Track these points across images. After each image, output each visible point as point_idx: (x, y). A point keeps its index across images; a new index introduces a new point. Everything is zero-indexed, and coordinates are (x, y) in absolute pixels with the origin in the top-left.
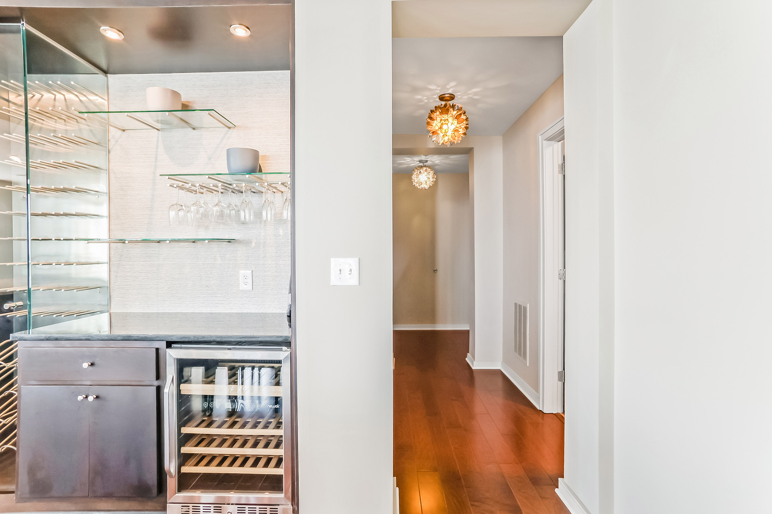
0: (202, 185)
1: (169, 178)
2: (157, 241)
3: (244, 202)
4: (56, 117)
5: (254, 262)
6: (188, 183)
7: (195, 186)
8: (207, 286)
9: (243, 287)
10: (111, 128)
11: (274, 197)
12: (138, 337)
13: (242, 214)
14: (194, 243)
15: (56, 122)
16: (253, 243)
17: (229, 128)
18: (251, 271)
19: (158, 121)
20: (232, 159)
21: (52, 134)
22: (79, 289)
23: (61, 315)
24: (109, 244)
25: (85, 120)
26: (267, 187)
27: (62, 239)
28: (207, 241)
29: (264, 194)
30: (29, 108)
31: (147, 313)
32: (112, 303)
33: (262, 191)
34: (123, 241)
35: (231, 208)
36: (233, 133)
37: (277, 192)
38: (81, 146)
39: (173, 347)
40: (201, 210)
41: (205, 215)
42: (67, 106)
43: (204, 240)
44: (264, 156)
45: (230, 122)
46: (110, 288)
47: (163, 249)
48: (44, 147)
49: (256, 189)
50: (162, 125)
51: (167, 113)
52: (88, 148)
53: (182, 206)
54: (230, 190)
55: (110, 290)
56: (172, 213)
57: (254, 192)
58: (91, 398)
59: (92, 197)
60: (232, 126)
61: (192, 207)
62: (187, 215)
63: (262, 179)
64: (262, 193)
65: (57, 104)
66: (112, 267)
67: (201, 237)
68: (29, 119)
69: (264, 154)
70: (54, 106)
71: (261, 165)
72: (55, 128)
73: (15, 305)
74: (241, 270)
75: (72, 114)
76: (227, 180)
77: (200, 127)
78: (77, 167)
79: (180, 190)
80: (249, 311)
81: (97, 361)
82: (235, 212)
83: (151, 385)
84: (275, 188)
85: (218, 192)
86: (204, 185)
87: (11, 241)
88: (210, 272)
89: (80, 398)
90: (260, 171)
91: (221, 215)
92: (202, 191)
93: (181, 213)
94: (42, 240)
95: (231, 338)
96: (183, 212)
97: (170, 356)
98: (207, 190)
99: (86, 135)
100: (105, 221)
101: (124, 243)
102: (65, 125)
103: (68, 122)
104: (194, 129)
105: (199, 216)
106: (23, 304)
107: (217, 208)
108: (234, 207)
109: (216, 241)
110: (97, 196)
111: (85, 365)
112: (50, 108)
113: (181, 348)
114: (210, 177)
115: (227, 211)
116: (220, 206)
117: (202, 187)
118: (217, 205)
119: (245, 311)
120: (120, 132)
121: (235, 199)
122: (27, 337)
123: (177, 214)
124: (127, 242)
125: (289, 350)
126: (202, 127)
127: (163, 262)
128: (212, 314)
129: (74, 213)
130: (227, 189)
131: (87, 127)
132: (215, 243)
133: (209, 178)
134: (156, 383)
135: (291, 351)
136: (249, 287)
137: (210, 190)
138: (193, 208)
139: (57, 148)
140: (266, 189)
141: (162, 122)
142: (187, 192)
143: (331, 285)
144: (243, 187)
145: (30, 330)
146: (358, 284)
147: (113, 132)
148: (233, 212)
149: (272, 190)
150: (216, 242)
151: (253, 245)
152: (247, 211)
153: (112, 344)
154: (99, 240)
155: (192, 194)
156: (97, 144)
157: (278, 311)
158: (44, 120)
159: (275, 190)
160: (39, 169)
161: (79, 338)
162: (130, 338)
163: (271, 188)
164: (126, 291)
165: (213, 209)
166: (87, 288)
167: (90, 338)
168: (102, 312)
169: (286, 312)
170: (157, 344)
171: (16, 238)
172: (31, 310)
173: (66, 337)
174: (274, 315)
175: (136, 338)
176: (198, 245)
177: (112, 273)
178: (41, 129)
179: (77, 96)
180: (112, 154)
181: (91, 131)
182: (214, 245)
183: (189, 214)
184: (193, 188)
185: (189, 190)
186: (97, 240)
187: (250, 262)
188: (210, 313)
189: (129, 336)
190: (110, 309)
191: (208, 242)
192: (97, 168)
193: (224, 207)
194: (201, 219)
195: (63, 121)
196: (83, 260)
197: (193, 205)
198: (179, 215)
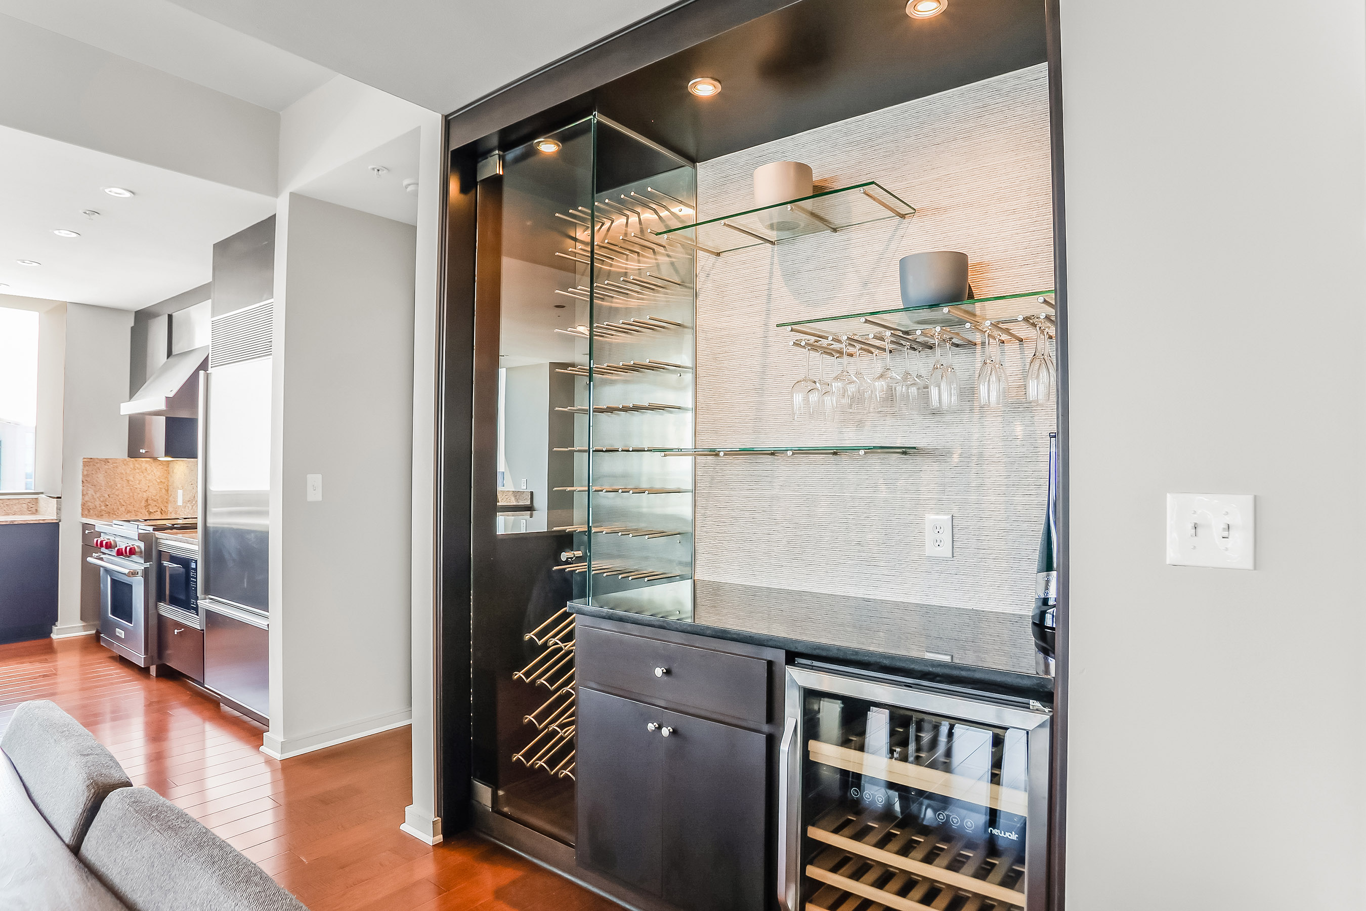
0: (852, 337)
1: (792, 330)
2: (770, 452)
3: (938, 366)
4: (628, 250)
5: (956, 497)
6: (827, 338)
7: (839, 341)
8: (859, 544)
9: (930, 550)
10: (700, 254)
11: (1003, 352)
12: (739, 634)
13: (934, 392)
14: (835, 456)
15: (627, 260)
16: (955, 456)
17: (903, 216)
18: (950, 517)
19: (772, 227)
20: (910, 279)
21: (622, 279)
22: (653, 534)
23: (629, 577)
24: (695, 458)
25: (664, 247)
26: (988, 332)
27: (631, 450)
28: (862, 452)
29: (979, 347)
30: (595, 244)
31: (751, 587)
32: (697, 562)
33: (974, 341)
34: (714, 453)
35: (909, 382)
36: (912, 226)
37: (1009, 341)
38: (658, 292)
39: (798, 663)
40: (852, 389)
41: (858, 399)
42: (642, 231)
43: (857, 449)
44: (979, 264)
45: (905, 203)
46: (695, 535)
47: (782, 468)
48: (612, 302)
49: (963, 339)
50: (780, 233)
51: (789, 206)
52: (666, 294)
53: (815, 382)
54: (908, 343)
55: (695, 539)
56: (798, 398)
57: (957, 346)
58: (665, 732)
59: (672, 378)
60: (907, 210)
61: (833, 384)
62: (823, 401)
63: (974, 315)
64: (976, 344)
65: (629, 230)
66: (698, 499)
67: (849, 444)
68: (595, 260)
69: (978, 260)
70: (626, 234)
71: (971, 286)
72: (626, 269)
73: (573, 556)
74: (929, 513)
75: (648, 241)
76: (899, 325)
77: (847, 225)
78: (652, 328)
79: (811, 352)
80: (945, 603)
81: (675, 669)
82: (918, 389)
83: (759, 731)
84: (1007, 331)
85: (884, 350)
86: (856, 338)
87: (572, 452)
88: (865, 515)
89: (651, 727)
90: (971, 296)
91: (890, 397)
92: (851, 350)
93: (814, 397)
94: (606, 451)
95: (913, 664)
96: (817, 394)
97: (793, 681)
98: (861, 349)
99: (666, 272)
100: (689, 416)
101: (717, 455)
102: (639, 262)
103: (644, 256)
104: (835, 230)
105: (846, 401)
106: (581, 555)
107: (883, 383)
108: (916, 379)
109: (879, 451)
110: (679, 375)
111: (659, 672)
112: (621, 238)
113: (812, 668)
114: (868, 319)
115: (900, 389)
116: (889, 379)
117: (852, 341)
118: (881, 376)
119: (935, 602)
120: (713, 257)
121: (918, 363)
122: (586, 609)
123: (806, 400)
124: (722, 454)
125: (1047, 710)
126: (850, 224)
127: (780, 492)
128: (868, 600)
129: (647, 405)
130: (902, 342)
131: (667, 259)
132: (876, 456)
133: (867, 321)
134: (766, 728)
135: (1051, 714)
136: (945, 550)
137: (868, 348)
138: (837, 385)
139: (627, 301)
140: (986, 335)
141: (781, 226)
142: (825, 356)
143: (1168, 562)
144: (936, 334)
145: (590, 598)
146: (1249, 565)
147: (704, 260)
148: (913, 390)
149: (999, 337)
150: (879, 453)
151: (956, 459)
152: (943, 386)
153: (698, 641)
154: (680, 450)
155: (833, 358)
156: (680, 285)
157: (1009, 610)
158: (613, 259)
159: (1004, 337)
160: (606, 337)
161: (650, 623)
162: (725, 635)
163: (996, 333)
164: (720, 543)
165: (874, 385)
166: (662, 534)
167: (666, 625)
168: (682, 578)
169: (1031, 614)
170: (770, 654)
171: (578, 448)
172: (591, 563)
173: (633, 618)
174: (1001, 618)
175: (734, 636)
176: (844, 458)
177: (698, 509)
178: (609, 274)
179: (654, 210)
180: (700, 298)
181: (672, 264)
182: (875, 460)
183: (827, 398)
184: (836, 346)
185: (828, 352)
186: (677, 450)
187: (947, 497)
188: (864, 598)
189: (725, 631)
190: (694, 574)
191: (865, 453)
192: (679, 325)
193: (896, 379)
194: (851, 406)
195: (635, 256)
196: (658, 486)
197: (836, 378)
198: (809, 401)
